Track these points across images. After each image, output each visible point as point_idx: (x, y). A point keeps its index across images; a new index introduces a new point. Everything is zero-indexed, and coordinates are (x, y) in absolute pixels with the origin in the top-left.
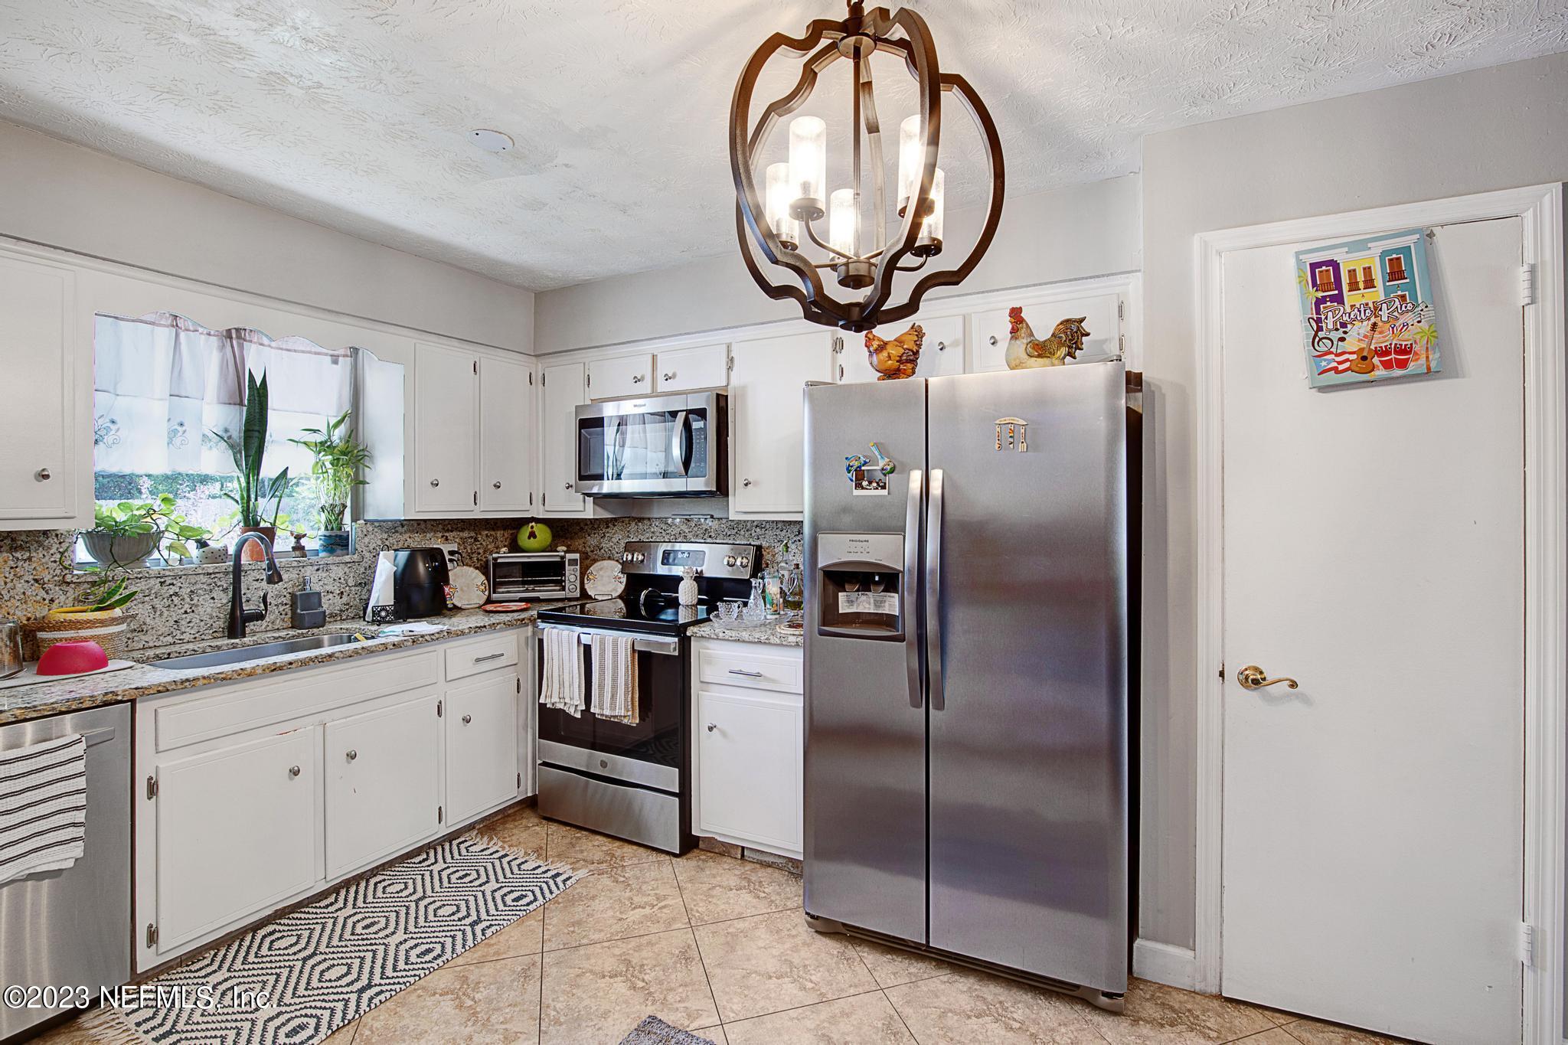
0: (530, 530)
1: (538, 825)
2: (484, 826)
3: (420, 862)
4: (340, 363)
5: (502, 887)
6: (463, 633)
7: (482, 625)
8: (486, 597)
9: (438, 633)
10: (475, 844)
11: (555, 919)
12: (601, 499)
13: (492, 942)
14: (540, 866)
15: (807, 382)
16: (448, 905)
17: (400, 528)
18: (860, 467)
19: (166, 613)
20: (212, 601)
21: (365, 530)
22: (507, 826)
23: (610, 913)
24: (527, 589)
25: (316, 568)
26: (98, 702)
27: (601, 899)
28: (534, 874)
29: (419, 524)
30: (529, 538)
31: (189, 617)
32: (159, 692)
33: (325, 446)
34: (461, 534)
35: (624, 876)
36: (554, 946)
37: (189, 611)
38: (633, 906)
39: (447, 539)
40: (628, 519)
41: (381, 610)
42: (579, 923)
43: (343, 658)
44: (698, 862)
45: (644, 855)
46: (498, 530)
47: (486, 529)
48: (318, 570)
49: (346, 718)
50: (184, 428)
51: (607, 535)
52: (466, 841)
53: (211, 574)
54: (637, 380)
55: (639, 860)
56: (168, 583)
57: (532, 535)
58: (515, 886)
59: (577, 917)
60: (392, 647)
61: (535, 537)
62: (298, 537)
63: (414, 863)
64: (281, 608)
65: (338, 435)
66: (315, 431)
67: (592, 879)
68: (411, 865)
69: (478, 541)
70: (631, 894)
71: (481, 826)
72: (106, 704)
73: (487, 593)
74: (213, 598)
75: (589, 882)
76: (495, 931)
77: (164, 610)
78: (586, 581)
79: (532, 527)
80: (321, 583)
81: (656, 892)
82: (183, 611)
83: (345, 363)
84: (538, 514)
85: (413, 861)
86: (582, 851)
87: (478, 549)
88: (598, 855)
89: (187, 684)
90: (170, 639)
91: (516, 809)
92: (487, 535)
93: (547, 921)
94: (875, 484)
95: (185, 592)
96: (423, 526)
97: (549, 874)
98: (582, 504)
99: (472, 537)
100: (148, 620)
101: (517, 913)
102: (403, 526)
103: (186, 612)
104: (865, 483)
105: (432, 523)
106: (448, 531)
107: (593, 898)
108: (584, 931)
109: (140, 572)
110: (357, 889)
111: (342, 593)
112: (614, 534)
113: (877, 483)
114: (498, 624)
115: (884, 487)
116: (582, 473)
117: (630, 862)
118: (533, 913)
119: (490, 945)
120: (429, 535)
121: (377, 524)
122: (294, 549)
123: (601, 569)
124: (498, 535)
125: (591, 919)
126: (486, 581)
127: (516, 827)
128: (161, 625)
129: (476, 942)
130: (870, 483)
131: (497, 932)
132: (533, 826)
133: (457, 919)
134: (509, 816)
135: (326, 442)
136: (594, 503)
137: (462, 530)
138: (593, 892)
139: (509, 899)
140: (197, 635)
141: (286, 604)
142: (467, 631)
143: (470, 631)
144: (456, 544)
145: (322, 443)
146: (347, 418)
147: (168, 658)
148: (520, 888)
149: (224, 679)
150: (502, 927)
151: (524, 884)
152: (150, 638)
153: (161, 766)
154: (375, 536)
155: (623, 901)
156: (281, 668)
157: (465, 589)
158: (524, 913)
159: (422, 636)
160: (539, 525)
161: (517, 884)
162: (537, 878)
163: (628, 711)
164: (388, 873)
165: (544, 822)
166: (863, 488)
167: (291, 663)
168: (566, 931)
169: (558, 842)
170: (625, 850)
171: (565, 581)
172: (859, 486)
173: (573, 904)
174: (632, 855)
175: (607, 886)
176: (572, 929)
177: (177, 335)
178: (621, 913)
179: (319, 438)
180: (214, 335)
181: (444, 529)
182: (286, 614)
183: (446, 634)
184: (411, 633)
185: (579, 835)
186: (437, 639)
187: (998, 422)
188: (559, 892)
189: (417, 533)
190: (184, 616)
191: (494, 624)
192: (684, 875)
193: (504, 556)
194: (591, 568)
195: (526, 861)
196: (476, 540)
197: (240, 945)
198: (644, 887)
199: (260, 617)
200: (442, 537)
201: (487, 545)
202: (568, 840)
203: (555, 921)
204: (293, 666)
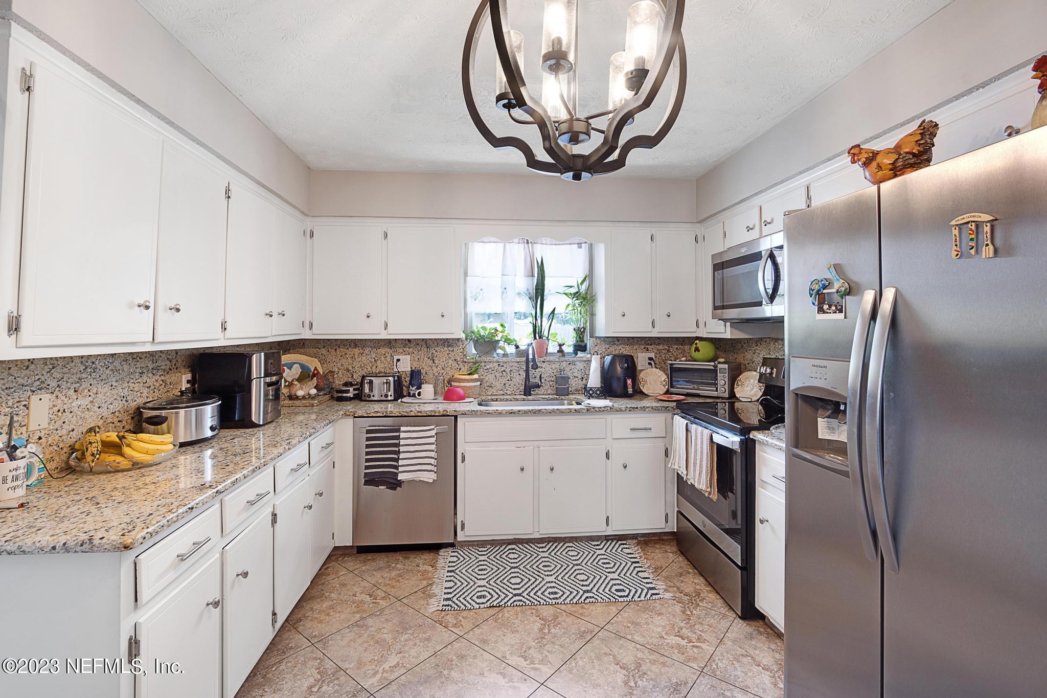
0: (695, 346)
1: (673, 553)
2: (644, 540)
3: (595, 545)
4: (583, 247)
5: (618, 579)
6: (621, 410)
7: (635, 407)
8: (666, 390)
9: (604, 407)
10: (629, 548)
11: (628, 613)
12: (737, 323)
13: (586, 606)
14: (649, 578)
15: (785, 212)
16: (585, 574)
17: (617, 342)
18: (819, 290)
19: (500, 380)
20: (519, 376)
21: (595, 343)
22: (656, 546)
23: (660, 629)
24: (694, 387)
25: (568, 363)
26: (441, 414)
27: (664, 618)
28: (641, 581)
29: (628, 340)
30: (695, 351)
31: (510, 382)
32: (462, 414)
33: (576, 295)
34: (658, 347)
35: (691, 612)
36: (611, 629)
37: (509, 379)
38: (678, 634)
39: (647, 350)
40: (768, 339)
41: (597, 390)
42: (636, 624)
43: (546, 413)
44: (754, 630)
45: (719, 605)
46: (685, 345)
47: (676, 344)
48: (570, 364)
49: (550, 447)
50: (506, 290)
51: (757, 351)
52: (626, 544)
53: (519, 362)
54: (749, 229)
55: (712, 606)
56: (501, 365)
57: (697, 349)
58: (625, 583)
59: (638, 620)
60: (574, 411)
61: (699, 351)
62: (560, 345)
63: (592, 545)
64: (551, 383)
65: (583, 288)
66: (571, 287)
67: (670, 602)
68: (589, 545)
69: (670, 352)
70: (684, 625)
71: (642, 539)
72: (444, 416)
73: (667, 387)
74: (520, 374)
75: (666, 603)
76: (591, 602)
77: (500, 378)
78: (735, 386)
79: (696, 344)
80: (571, 371)
81: (702, 634)
82: (507, 379)
83: (585, 247)
84: (703, 335)
85: (592, 543)
86: (682, 582)
87: (670, 357)
88: (689, 589)
89: (473, 413)
90: (502, 392)
91: (669, 537)
92: (677, 348)
93: (621, 612)
94: (834, 308)
95: (508, 370)
96: (631, 341)
97: (648, 586)
98: (723, 327)
99: (666, 349)
100: (493, 382)
101: (611, 598)
102: (618, 341)
103: (508, 380)
104: (826, 307)
105: (638, 339)
106: (648, 344)
107: (660, 614)
108: (635, 631)
109: (489, 359)
110: (558, 545)
111: (583, 378)
112: (761, 351)
113: (836, 306)
114: (647, 407)
115: (841, 311)
116: (716, 305)
117: (705, 605)
118: (619, 603)
119: (583, 608)
120: (635, 347)
121: (602, 339)
122: (558, 351)
123: (747, 378)
124: (686, 349)
125: (645, 626)
126: (667, 379)
127: (661, 548)
128: (498, 385)
129: (578, 602)
130: (830, 306)
131: (592, 602)
132: (671, 552)
133: (581, 584)
134: (663, 540)
135: (577, 293)
136: (731, 326)
137: (659, 344)
138: (664, 611)
139: (615, 587)
140: (513, 392)
141: (553, 381)
142: (624, 409)
143: (626, 410)
144: (654, 354)
145: (575, 294)
146: (587, 278)
147: (496, 401)
148: (626, 585)
149: (488, 413)
150: (597, 601)
151: (630, 584)
152: (494, 391)
153: (466, 449)
154: (602, 346)
155: (675, 627)
156: (514, 413)
157: (653, 383)
158: (614, 600)
159: (594, 408)
160: (703, 343)
161: (626, 582)
162: (640, 584)
163: (708, 488)
164: (576, 544)
165: (679, 552)
166: (824, 312)
167: (519, 411)
168: (625, 624)
169: (674, 569)
170: (710, 595)
171: (717, 384)
172: (821, 310)
173: (645, 611)
174: (711, 601)
175: (676, 612)
176: (629, 625)
177: (505, 246)
178: (666, 633)
179: (573, 291)
180: (522, 243)
181: (645, 343)
182: (553, 387)
183: (609, 408)
184: (589, 405)
185: (691, 571)
186: (603, 411)
187: (954, 223)
188: (644, 599)
189: (628, 345)
190: (507, 382)
191: (644, 407)
192: (733, 634)
193: (682, 363)
194: (740, 377)
195: (645, 571)
196: (669, 351)
197: (499, 548)
198: (697, 627)
199: (538, 386)
200: (644, 348)
201: (677, 355)
202: (680, 571)
203: (626, 615)
204: (520, 413)
